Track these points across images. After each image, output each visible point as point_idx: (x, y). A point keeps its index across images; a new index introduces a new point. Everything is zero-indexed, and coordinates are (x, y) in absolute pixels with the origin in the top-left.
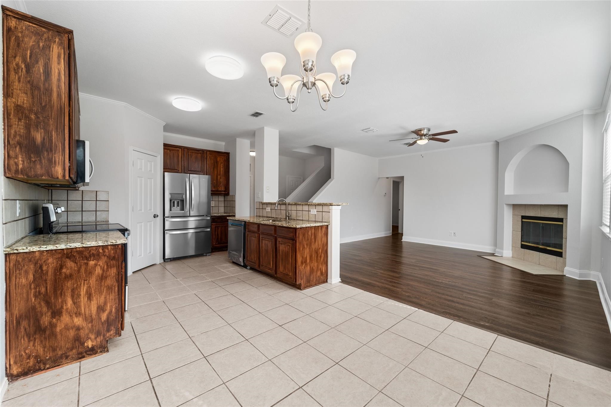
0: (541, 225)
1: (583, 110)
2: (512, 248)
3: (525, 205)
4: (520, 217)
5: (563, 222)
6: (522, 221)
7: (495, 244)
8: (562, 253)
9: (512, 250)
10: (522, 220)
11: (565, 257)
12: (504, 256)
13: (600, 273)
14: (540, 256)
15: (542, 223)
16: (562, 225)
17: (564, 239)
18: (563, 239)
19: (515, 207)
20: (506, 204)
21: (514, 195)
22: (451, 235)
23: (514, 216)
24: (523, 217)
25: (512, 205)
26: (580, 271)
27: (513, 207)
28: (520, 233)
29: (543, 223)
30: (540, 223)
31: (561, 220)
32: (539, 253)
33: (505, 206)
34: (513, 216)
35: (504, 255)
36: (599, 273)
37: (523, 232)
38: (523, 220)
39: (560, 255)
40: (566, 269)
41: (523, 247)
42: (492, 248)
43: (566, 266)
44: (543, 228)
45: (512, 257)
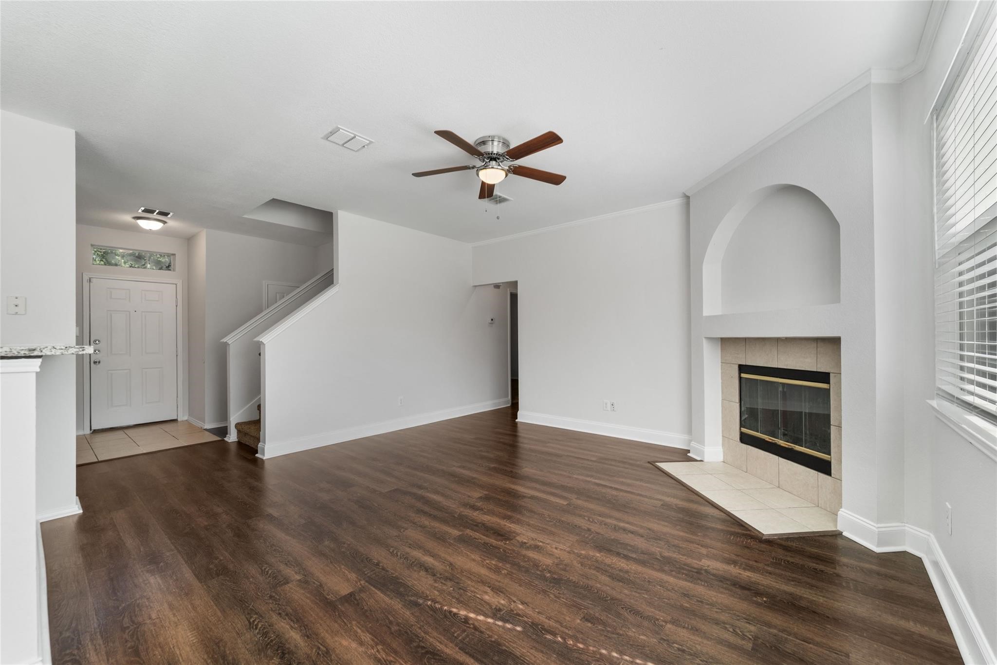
0: (780, 389)
1: (870, 69)
2: (723, 441)
3: (745, 340)
4: (737, 367)
5: (828, 382)
6: (740, 378)
7: (689, 430)
8: (828, 463)
9: (723, 445)
10: (740, 375)
11: (838, 477)
12: (706, 460)
13: (932, 535)
14: (780, 467)
15: (781, 383)
16: (828, 391)
17: (833, 429)
18: (832, 426)
19: (726, 343)
20: (705, 338)
21: (722, 315)
22: (606, 408)
23: (724, 364)
24: (742, 369)
25: (720, 339)
26: (879, 525)
27: (721, 344)
28: (738, 405)
29: (783, 384)
30: (778, 383)
31: (824, 377)
32: (777, 457)
33: (705, 341)
34: (721, 365)
35: (707, 458)
36: (928, 533)
37: (743, 402)
38: (743, 375)
39: (824, 467)
40: (843, 513)
41: (745, 439)
42: (686, 437)
43: (841, 507)
44: (784, 393)
45: (724, 462)
